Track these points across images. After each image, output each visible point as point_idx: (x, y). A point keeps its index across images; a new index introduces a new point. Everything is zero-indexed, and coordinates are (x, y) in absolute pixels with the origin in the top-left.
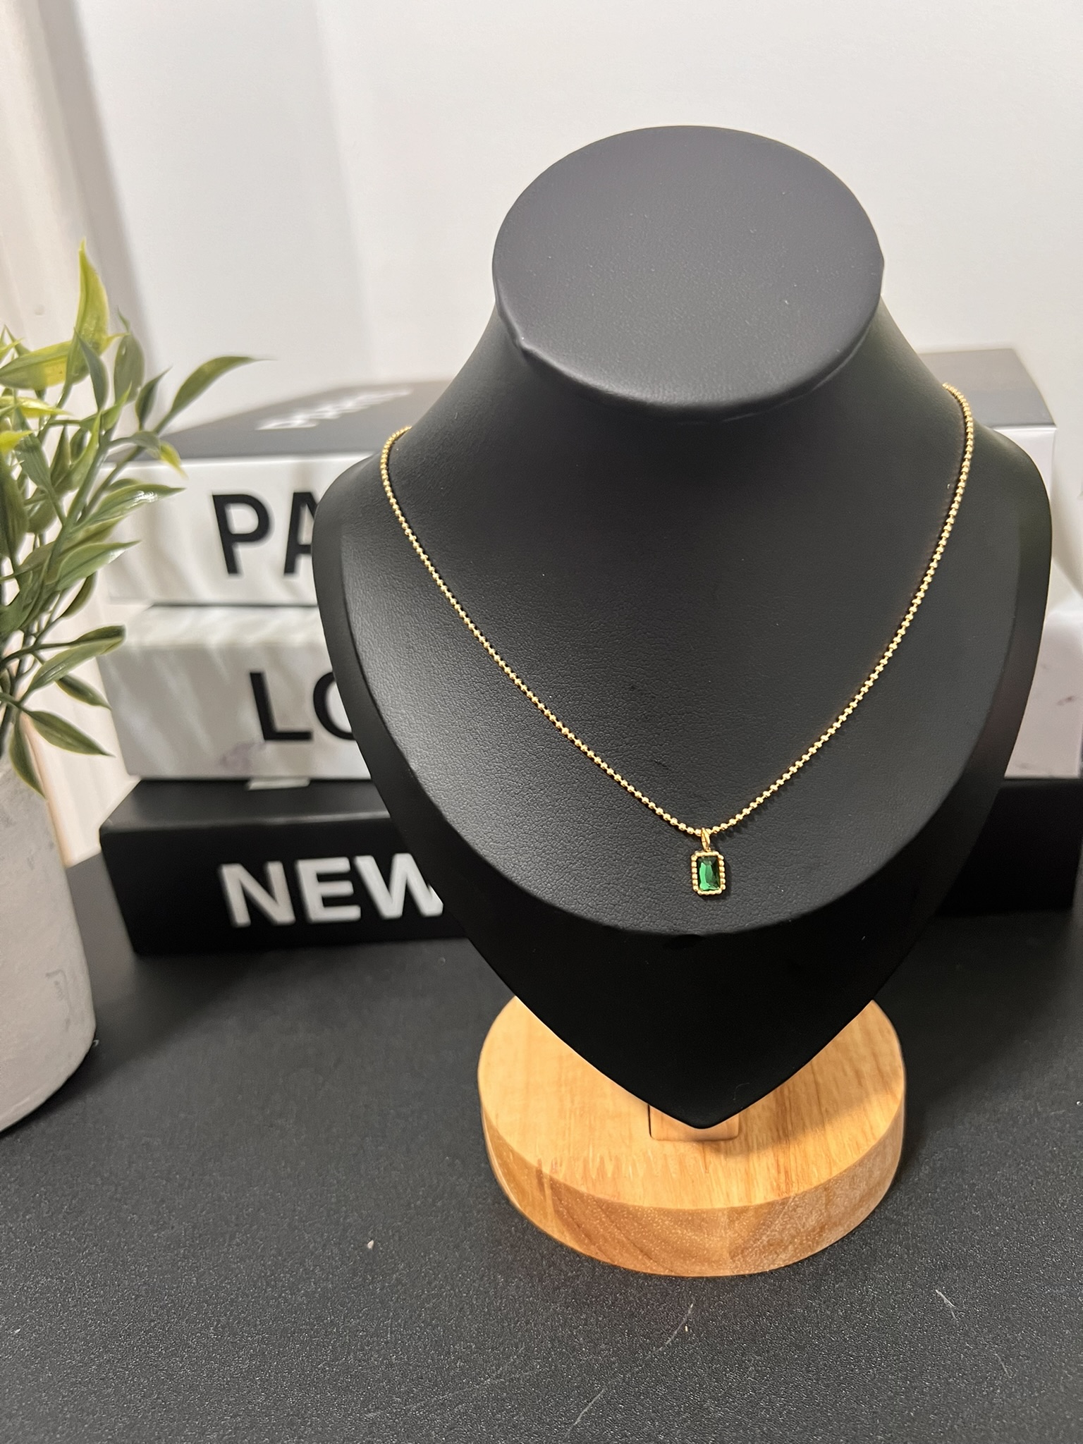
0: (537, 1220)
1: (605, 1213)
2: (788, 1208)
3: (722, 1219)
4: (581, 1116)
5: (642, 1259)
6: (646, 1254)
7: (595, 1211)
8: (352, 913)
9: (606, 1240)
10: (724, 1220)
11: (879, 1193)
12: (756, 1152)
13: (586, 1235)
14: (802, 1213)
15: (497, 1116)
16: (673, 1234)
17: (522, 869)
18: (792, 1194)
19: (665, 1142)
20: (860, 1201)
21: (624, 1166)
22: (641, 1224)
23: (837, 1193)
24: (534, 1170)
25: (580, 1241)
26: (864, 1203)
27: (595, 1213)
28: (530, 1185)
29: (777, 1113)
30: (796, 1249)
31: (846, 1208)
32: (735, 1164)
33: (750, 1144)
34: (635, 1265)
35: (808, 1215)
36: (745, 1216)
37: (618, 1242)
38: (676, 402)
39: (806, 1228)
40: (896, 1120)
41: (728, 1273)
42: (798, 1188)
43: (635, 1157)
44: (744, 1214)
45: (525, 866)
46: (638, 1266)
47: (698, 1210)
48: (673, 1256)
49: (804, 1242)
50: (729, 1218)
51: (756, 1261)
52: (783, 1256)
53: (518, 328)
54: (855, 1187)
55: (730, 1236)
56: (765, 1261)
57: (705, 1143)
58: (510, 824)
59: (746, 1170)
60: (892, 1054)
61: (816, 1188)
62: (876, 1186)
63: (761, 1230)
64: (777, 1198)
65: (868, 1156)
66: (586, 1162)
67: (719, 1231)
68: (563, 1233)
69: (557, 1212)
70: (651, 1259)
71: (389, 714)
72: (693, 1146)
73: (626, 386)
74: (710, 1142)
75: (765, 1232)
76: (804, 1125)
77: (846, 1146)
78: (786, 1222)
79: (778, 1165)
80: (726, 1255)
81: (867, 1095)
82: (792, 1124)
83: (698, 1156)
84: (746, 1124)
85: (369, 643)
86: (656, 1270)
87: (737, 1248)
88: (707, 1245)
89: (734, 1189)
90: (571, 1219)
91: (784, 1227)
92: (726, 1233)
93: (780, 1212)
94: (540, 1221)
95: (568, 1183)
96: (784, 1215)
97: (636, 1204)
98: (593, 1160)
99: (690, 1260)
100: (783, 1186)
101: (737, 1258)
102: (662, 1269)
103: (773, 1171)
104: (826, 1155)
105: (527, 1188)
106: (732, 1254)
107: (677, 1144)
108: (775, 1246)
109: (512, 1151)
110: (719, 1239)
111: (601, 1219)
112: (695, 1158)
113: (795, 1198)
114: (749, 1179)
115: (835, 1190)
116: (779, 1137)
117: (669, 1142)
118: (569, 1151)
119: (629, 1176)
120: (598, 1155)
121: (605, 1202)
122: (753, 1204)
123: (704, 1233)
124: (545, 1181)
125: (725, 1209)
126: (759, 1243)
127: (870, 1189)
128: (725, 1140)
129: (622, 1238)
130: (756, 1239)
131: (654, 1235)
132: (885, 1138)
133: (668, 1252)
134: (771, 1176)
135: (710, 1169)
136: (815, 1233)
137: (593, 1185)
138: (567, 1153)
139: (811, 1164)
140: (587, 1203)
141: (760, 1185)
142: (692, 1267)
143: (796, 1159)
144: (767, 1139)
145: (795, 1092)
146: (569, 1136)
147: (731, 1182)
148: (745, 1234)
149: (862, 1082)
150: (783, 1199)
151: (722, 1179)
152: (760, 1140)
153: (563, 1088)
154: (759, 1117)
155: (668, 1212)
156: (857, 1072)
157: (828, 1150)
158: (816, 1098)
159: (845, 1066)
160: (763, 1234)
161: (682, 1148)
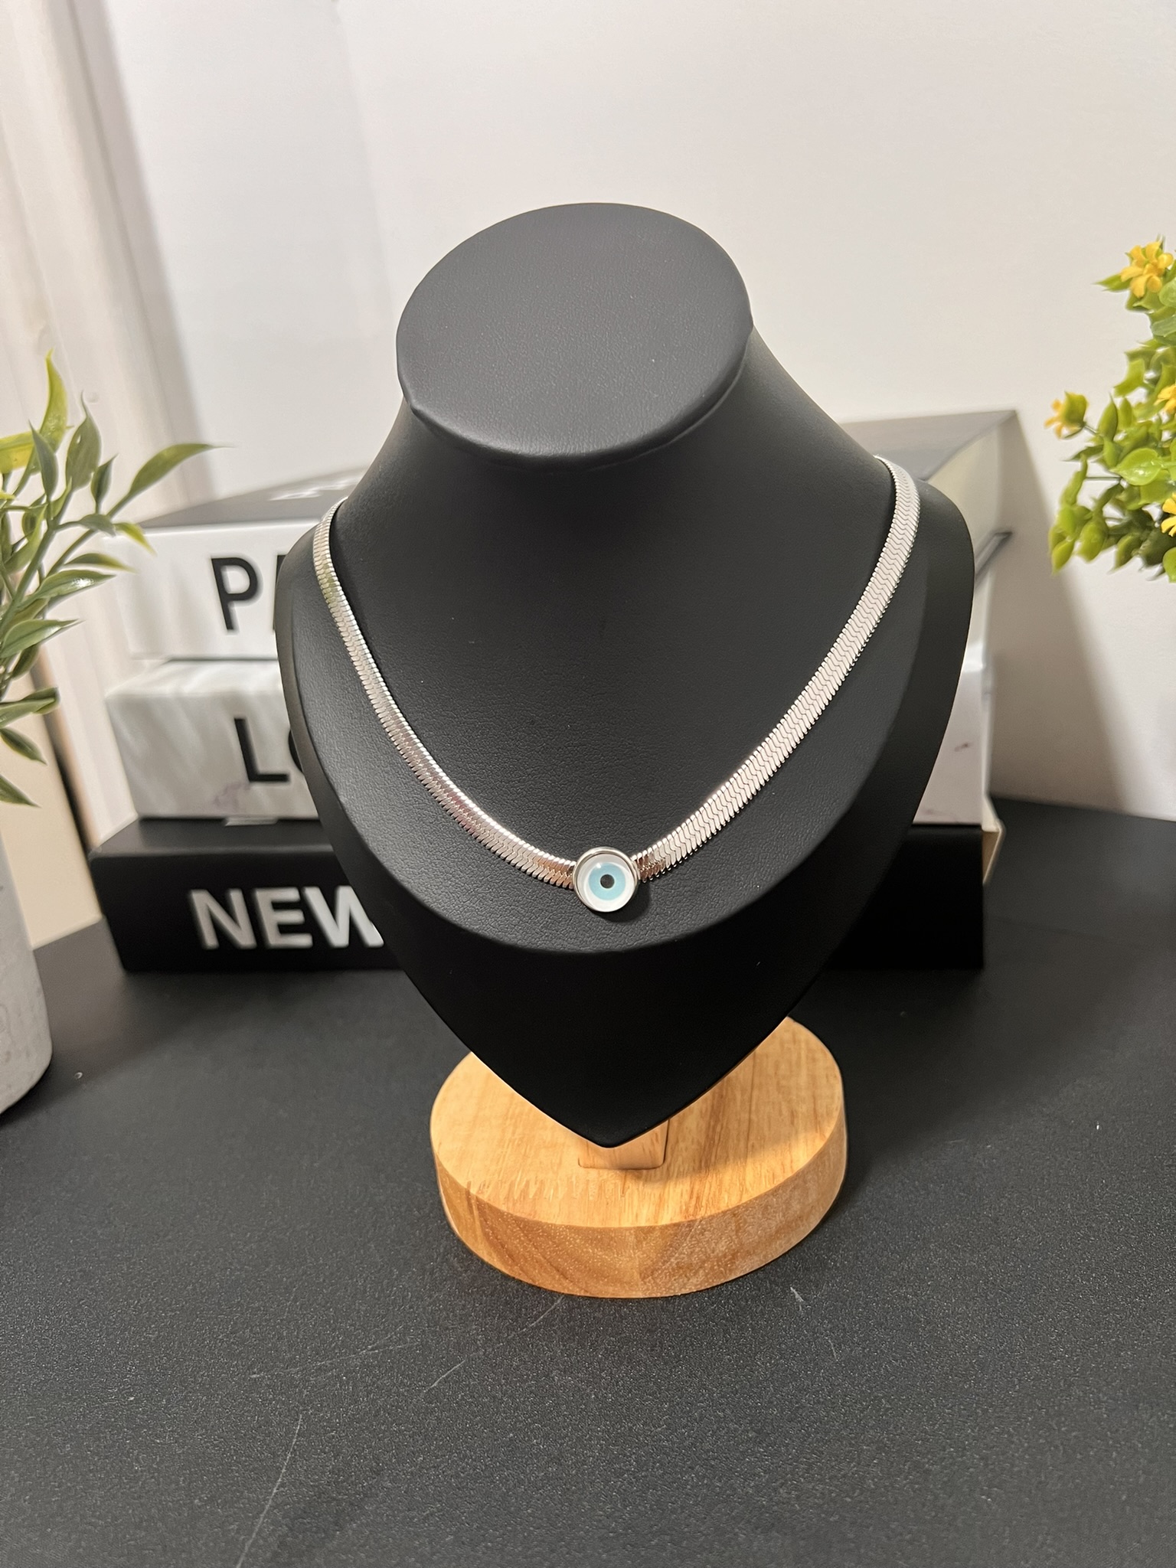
0: (470, 1245)
1: (523, 1233)
2: (695, 1230)
3: (630, 1239)
4: (519, 1145)
5: (559, 1280)
6: (562, 1274)
7: (515, 1230)
8: (304, 941)
9: (526, 1260)
10: (632, 1239)
11: (802, 1228)
12: (674, 1180)
13: (509, 1255)
14: (711, 1238)
15: (440, 1144)
16: (585, 1253)
17: (434, 893)
18: (698, 1217)
19: (590, 1170)
20: (777, 1232)
21: (546, 1189)
22: (555, 1243)
23: (749, 1221)
24: (464, 1192)
25: (504, 1263)
26: (783, 1236)
27: (515, 1232)
28: (462, 1208)
29: (705, 1148)
30: (706, 1275)
32: (652, 1191)
33: (671, 1174)
34: (553, 1286)
35: (717, 1240)
36: (651, 1236)
37: (537, 1262)
38: (541, 453)
39: (715, 1253)
40: (821, 1156)
41: (641, 1295)
42: (706, 1212)
45: (437, 890)
46: (556, 1286)
47: (605, 1228)
48: (586, 1276)
49: (716, 1267)
50: (636, 1238)
51: (666, 1283)
52: (694, 1280)
54: (769, 1217)
55: (638, 1257)
56: (676, 1285)
57: (629, 1171)
59: (660, 1196)
60: (832, 1097)
61: (724, 1213)
62: (797, 1221)
63: (669, 1252)
64: (683, 1220)
65: (784, 1186)
66: (512, 1185)
67: (628, 1251)
68: (491, 1256)
69: (486, 1235)
70: (567, 1279)
72: (616, 1173)
73: (498, 440)
74: (632, 1170)
75: (673, 1254)
76: (728, 1157)
77: (763, 1177)
78: (694, 1244)
79: (692, 1192)
80: (636, 1276)
81: (797, 1132)
82: (716, 1156)
83: (619, 1183)
84: (672, 1155)
86: (571, 1291)
87: (646, 1269)
88: (617, 1265)
89: (645, 1212)
90: (496, 1240)
91: (692, 1250)
92: (635, 1253)
93: (687, 1235)
94: (474, 1244)
95: (492, 1203)
96: (692, 1238)
97: (549, 1222)
98: (519, 1183)
99: (602, 1280)
100: (691, 1210)
101: (648, 1280)
102: (578, 1289)
103: (686, 1197)
104: (741, 1184)
105: (461, 1210)
106: (643, 1275)
107: (601, 1171)
108: (685, 1269)
109: (448, 1175)
110: (628, 1259)
111: (520, 1238)
112: (615, 1183)
113: (701, 1221)
114: (661, 1203)
115: (745, 1216)
116: (700, 1167)
117: (594, 1170)
118: (499, 1176)
119: (550, 1198)
120: (525, 1179)
121: (522, 1220)
122: (659, 1225)
123: (614, 1253)
124: (473, 1201)
125: (630, 1229)
126: (668, 1264)
127: (789, 1222)
128: (648, 1169)
129: (539, 1256)
130: (665, 1261)
131: (568, 1254)
132: (806, 1172)
133: (581, 1271)
134: (683, 1201)
135: (627, 1193)
136: (726, 1259)
137: (514, 1204)
138: (496, 1175)
139: (723, 1192)
140: (507, 1221)
141: (670, 1209)
142: (606, 1288)
143: (711, 1187)
144: (688, 1169)
145: (727, 1127)
146: (503, 1161)
147: (643, 1206)
148: (653, 1256)
149: (795, 1122)
150: (689, 1221)
151: (636, 1202)
152: (682, 1170)
153: (508, 1122)
154: (686, 1149)
155: (577, 1230)
156: (792, 1112)
157: (744, 1179)
158: (746, 1134)
159: (783, 1107)
160: (671, 1256)
161: (607, 1175)
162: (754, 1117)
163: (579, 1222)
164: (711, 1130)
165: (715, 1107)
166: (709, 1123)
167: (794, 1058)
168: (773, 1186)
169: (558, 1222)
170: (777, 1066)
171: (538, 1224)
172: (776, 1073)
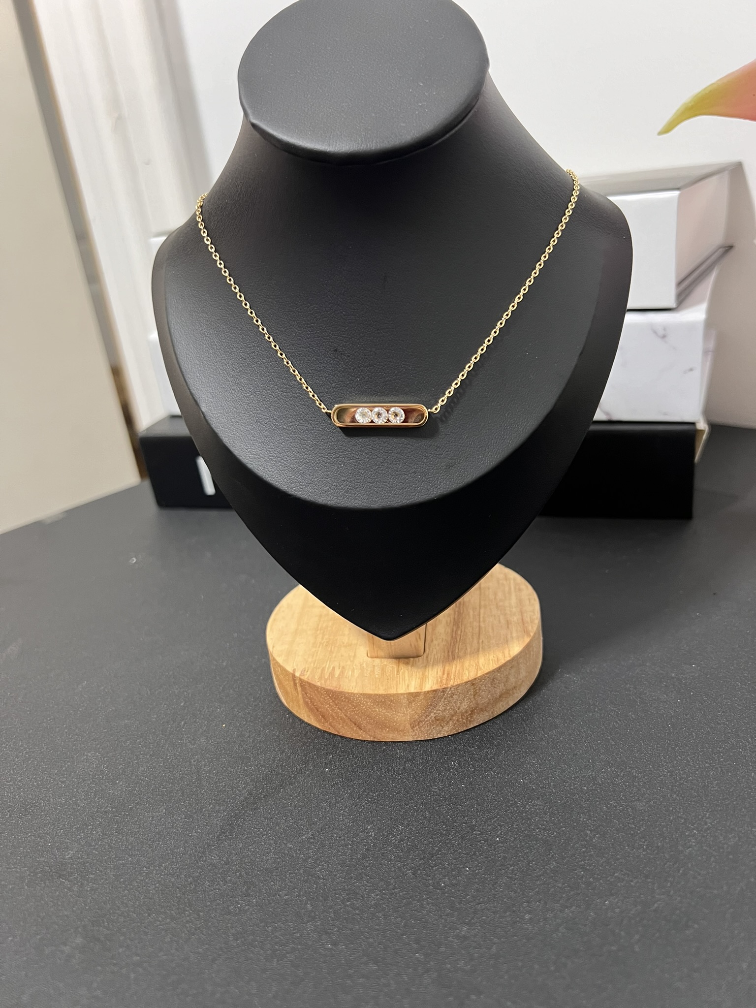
0: (295, 711)
1: (332, 699)
2: (447, 695)
4: (326, 645)
5: (356, 731)
6: (358, 727)
9: (333, 719)
10: (405, 701)
11: (516, 695)
12: (431, 666)
13: (322, 716)
14: (457, 699)
15: (273, 647)
16: (374, 712)
17: (269, 471)
18: (449, 686)
19: (375, 659)
20: (500, 697)
21: (346, 671)
22: (354, 705)
23: (482, 688)
24: (291, 676)
25: (319, 721)
27: (326, 700)
28: (289, 686)
29: (450, 643)
30: (454, 725)
31: (489, 699)
32: (417, 672)
33: (429, 660)
34: (352, 735)
35: (461, 701)
36: (418, 699)
37: (341, 719)
39: (460, 710)
40: (528, 647)
41: (411, 739)
42: (454, 683)
44: (418, 697)
45: (271, 468)
46: (354, 735)
47: (387, 694)
48: (374, 727)
49: (460, 720)
50: (408, 700)
51: (428, 730)
52: (446, 728)
54: (495, 686)
55: (410, 713)
56: (434, 731)
57: (401, 659)
58: (262, 442)
59: (423, 674)
61: (466, 683)
63: (430, 709)
64: (439, 688)
65: (504, 665)
66: (323, 669)
67: (402, 709)
68: (309, 717)
69: (306, 703)
70: (363, 730)
71: (190, 377)
72: (392, 661)
73: (313, 142)
74: (403, 659)
75: (432, 710)
76: (466, 649)
77: (491, 659)
78: (446, 704)
79: (444, 670)
80: (408, 726)
83: (395, 666)
84: (429, 649)
86: (365, 737)
87: (414, 721)
88: (395, 719)
89: (413, 683)
90: (313, 706)
91: (445, 708)
92: (407, 711)
93: (442, 698)
94: (297, 711)
95: (310, 681)
96: (445, 699)
97: (349, 691)
98: (328, 669)
99: (386, 730)
100: (444, 682)
101: (415, 729)
102: (369, 736)
103: (440, 673)
104: (476, 665)
105: (289, 690)
106: (412, 725)
107: (382, 660)
108: (440, 721)
109: (280, 666)
110: (402, 715)
111: (329, 704)
112: (392, 667)
113: (451, 688)
114: (423, 679)
116: (448, 658)
117: (378, 659)
118: (314, 664)
119: (349, 676)
120: (332, 666)
121: (332, 691)
122: (423, 691)
123: (393, 711)
124: (297, 681)
125: (405, 694)
126: (429, 718)
127: (508, 690)
128: (413, 657)
129: (343, 715)
130: (427, 715)
131: (362, 713)
132: (518, 657)
133: (371, 724)
134: (438, 676)
135: (401, 672)
136: (467, 714)
137: (325, 682)
138: (312, 665)
139: (465, 670)
140: (321, 693)
141: (430, 680)
142: (387, 735)
143: (456, 667)
144: (441, 657)
145: (465, 631)
146: (316, 656)
147: (412, 680)
148: (419, 712)
149: (510, 626)
150: (443, 689)
151: (407, 678)
152: (436, 657)
153: (318, 632)
154: (438, 645)
155: (369, 696)
156: (508, 621)
157: (478, 662)
158: (477, 635)
159: (501, 618)
160: (431, 712)
161: (386, 662)
162: (482, 625)
163: (369, 691)
164: (454, 632)
165: (456, 619)
166: (453, 629)
167: (507, 589)
168: (498, 666)
169: (356, 692)
170: (495, 594)
171: (342, 693)
172: (495, 598)
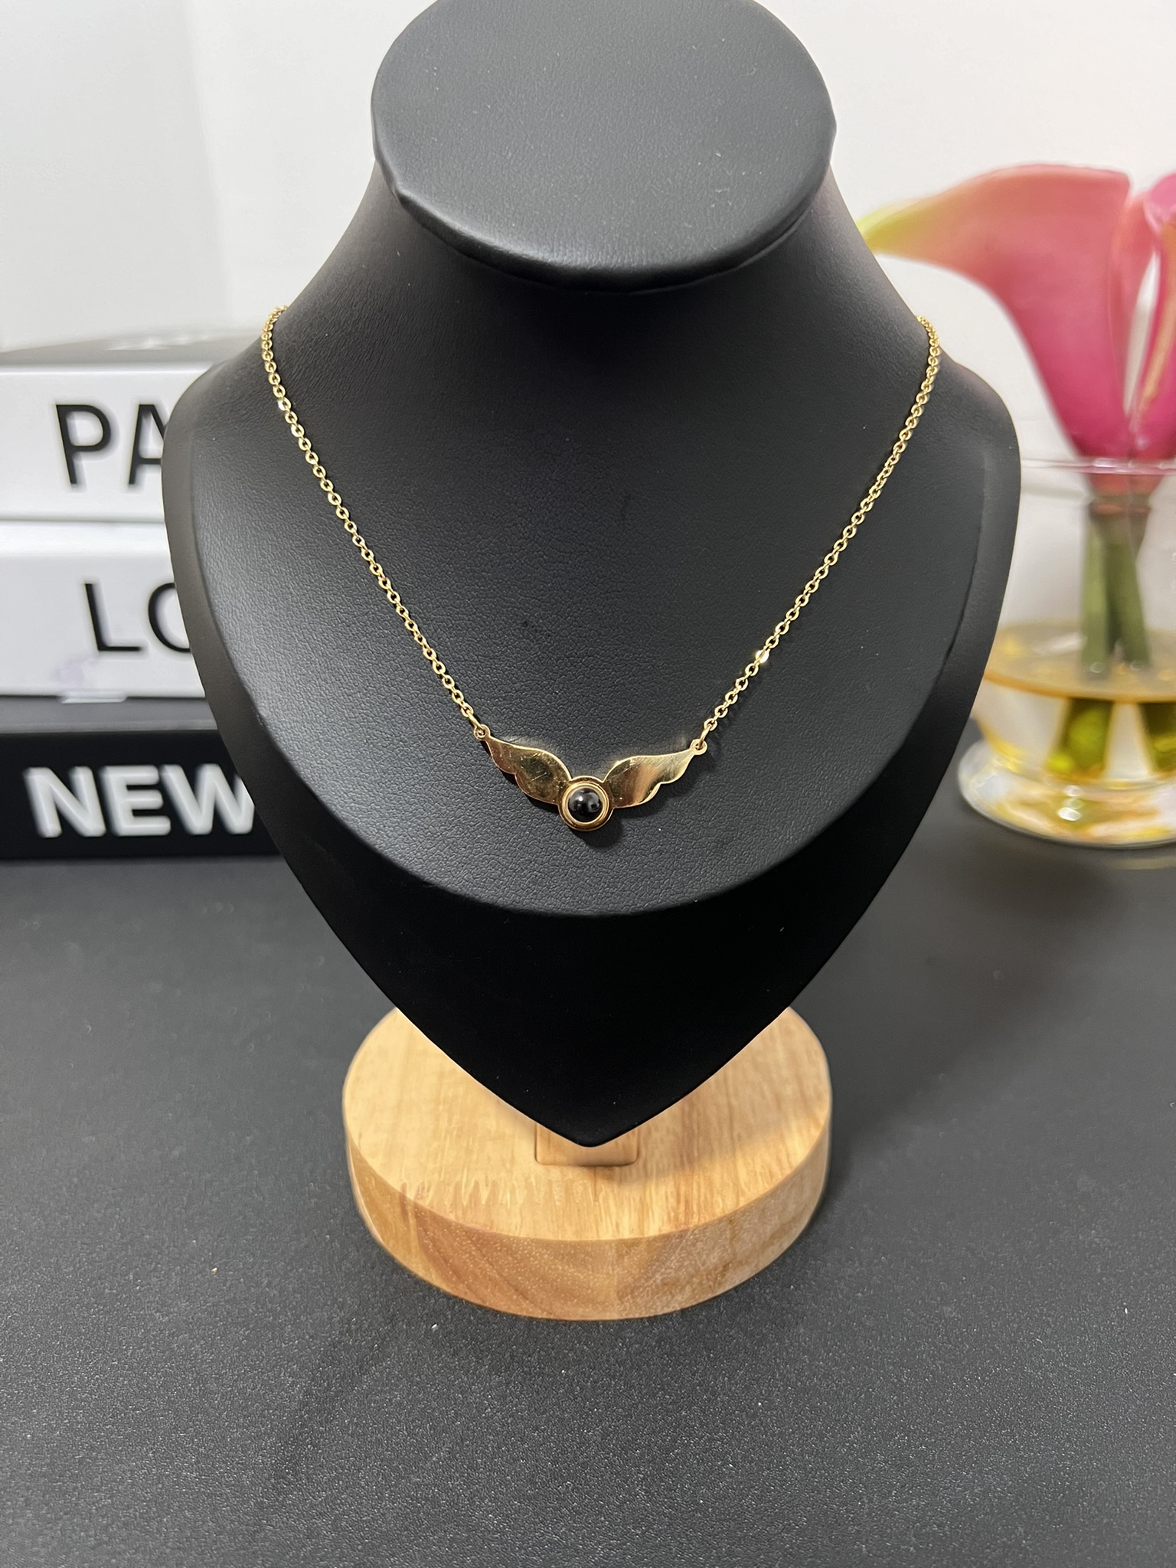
0: (400, 1257)
1: (476, 1246)
2: (687, 1241)
3: (609, 1254)
4: (458, 1136)
5: (517, 1300)
6: (521, 1294)
7: (464, 1243)
9: (476, 1278)
10: (611, 1254)
11: (795, 1229)
12: (654, 1178)
13: (454, 1272)
14: (702, 1248)
15: (360, 1136)
16: (553, 1270)
17: (387, 835)
18: (691, 1226)
19: (552, 1166)
20: (773, 1237)
21: (501, 1192)
22: (516, 1258)
23: (745, 1227)
24: (397, 1195)
25: (447, 1279)
26: (775, 1241)
27: (464, 1246)
28: (392, 1213)
29: (683, 1137)
30: (694, 1290)
31: (754, 1244)
32: (631, 1193)
33: (649, 1171)
34: (509, 1308)
35: (709, 1250)
36: (635, 1250)
37: (490, 1280)
38: (578, 263)
39: (706, 1265)
41: (616, 1316)
42: (699, 1219)
43: (515, 1182)
44: (636, 1248)
45: (391, 831)
46: (512, 1307)
47: (582, 1242)
48: (552, 1296)
49: (704, 1282)
50: (617, 1252)
51: (647, 1302)
52: (679, 1298)
53: (395, 172)
54: (766, 1221)
55: (618, 1273)
56: (658, 1303)
57: (599, 1170)
58: (375, 781)
59: (641, 1199)
61: (720, 1220)
62: (791, 1221)
63: (654, 1267)
64: (674, 1230)
65: (782, 1185)
66: (458, 1187)
67: (605, 1267)
68: (427, 1271)
69: (424, 1248)
70: (527, 1299)
74: (603, 1168)
75: (659, 1269)
76: (712, 1150)
77: (758, 1171)
78: (683, 1258)
79: (678, 1195)
80: (613, 1295)
81: (787, 1119)
82: (698, 1149)
83: (589, 1183)
85: (218, 564)
86: (530, 1313)
87: (626, 1287)
88: (591, 1284)
89: (626, 1220)
90: (437, 1253)
91: (680, 1264)
92: (613, 1270)
93: (677, 1246)
94: (403, 1257)
95: (435, 1211)
96: (681, 1250)
97: (511, 1234)
98: (467, 1186)
99: (572, 1301)
100: (682, 1217)
101: (626, 1299)
102: (540, 1311)
103: (672, 1201)
104: (734, 1184)
105: (390, 1218)
106: (620, 1294)
107: (565, 1169)
108: (670, 1286)
109: (373, 1175)
110: (605, 1276)
111: (470, 1253)
112: (584, 1185)
113: (694, 1230)
114: (643, 1210)
115: (741, 1222)
116: (682, 1164)
117: (557, 1167)
118: (440, 1175)
119: (507, 1203)
120: (473, 1180)
121: (476, 1232)
122: (646, 1236)
123: (588, 1270)
124: (409, 1208)
125: (612, 1241)
126: (651, 1282)
127: (783, 1225)
128: (620, 1165)
129: (494, 1274)
130: (648, 1277)
131: (531, 1272)
133: (546, 1291)
134: (669, 1205)
135: (600, 1197)
136: (716, 1272)
137: (464, 1213)
138: (436, 1175)
139: (715, 1194)
140: (455, 1233)
141: (656, 1216)
142: (575, 1309)
143: (699, 1187)
144: (669, 1165)
146: (443, 1157)
147: (623, 1211)
148: (635, 1271)
149: (783, 1107)
150: (681, 1231)
151: (613, 1209)
152: (661, 1166)
153: (441, 1107)
154: (662, 1141)
155: (546, 1245)
157: (737, 1178)
158: (728, 1121)
159: (764, 1088)
160: (656, 1271)
161: (572, 1173)
162: (734, 1102)
163: (548, 1233)
168: (770, 1187)
169: (523, 1235)
171: (496, 1236)
